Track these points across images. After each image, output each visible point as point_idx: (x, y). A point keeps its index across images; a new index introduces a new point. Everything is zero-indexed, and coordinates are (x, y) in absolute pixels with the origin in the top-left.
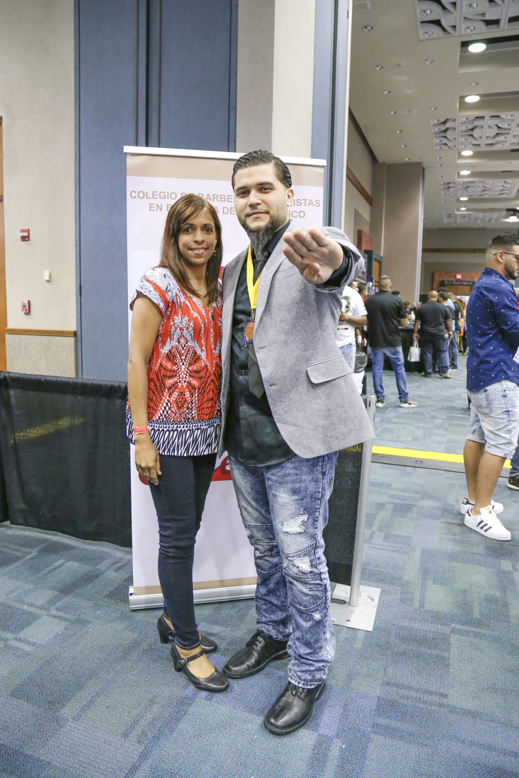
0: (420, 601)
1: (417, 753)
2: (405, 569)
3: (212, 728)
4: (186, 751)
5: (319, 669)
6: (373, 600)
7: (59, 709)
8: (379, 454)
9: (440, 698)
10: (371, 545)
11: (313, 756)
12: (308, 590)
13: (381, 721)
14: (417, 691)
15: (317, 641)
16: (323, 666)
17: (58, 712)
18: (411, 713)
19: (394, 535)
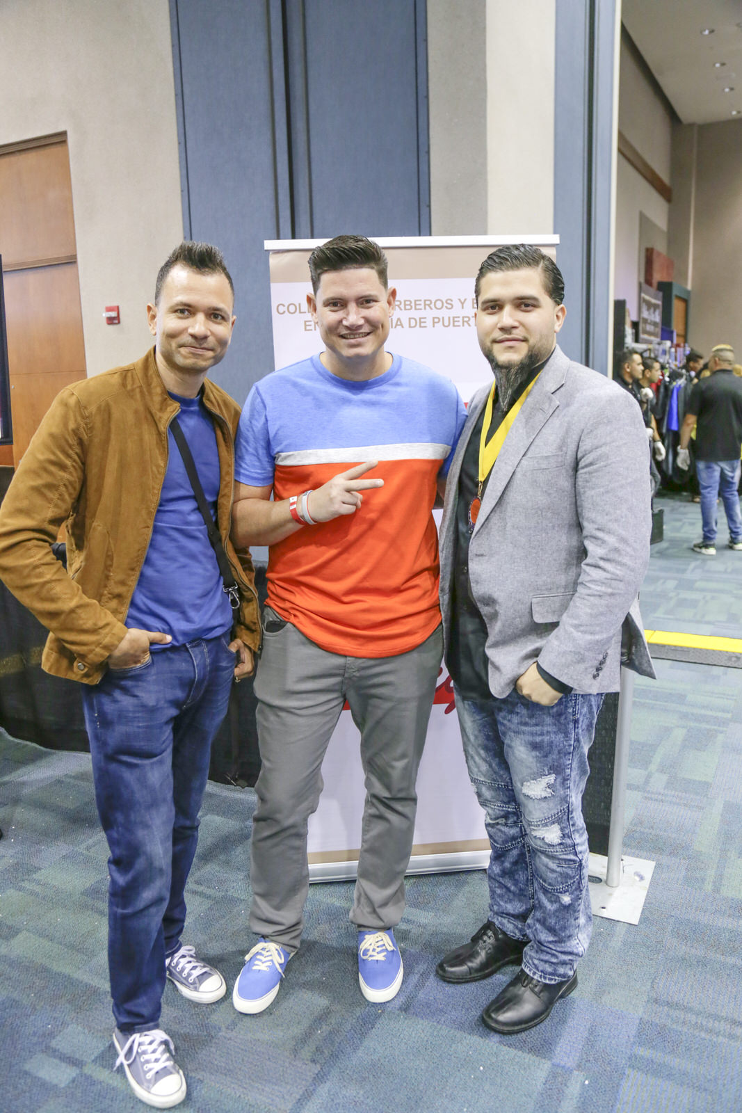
0: (714, 882)
1: (691, 1100)
2: (696, 833)
3: (409, 1048)
4: (374, 1075)
5: (564, 963)
6: (642, 878)
7: (209, 1015)
8: (669, 646)
9: (733, 1026)
10: (646, 795)
11: (544, 1092)
12: (555, 865)
13: (641, 1052)
14: (698, 1015)
15: (564, 928)
16: (570, 960)
17: (207, 1019)
18: (687, 1045)
19: (684, 779)
